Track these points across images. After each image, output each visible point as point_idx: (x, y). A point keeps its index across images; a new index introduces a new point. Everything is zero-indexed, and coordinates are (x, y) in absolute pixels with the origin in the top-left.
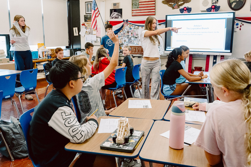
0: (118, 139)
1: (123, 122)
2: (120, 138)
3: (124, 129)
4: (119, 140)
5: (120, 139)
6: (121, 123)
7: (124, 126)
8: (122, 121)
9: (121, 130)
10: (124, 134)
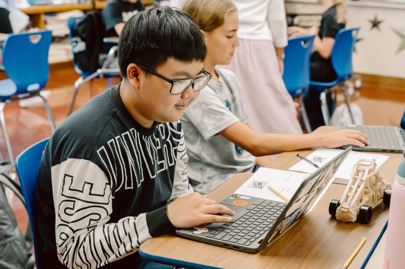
0: (342, 209)
1: (364, 171)
2: (348, 207)
3: (362, 186)
4: (343, 212)
5: (346, 210)
6: (359, 171)
7: (364, 179)
8: (361, 168)
9: (354, 187)
10: (361, 201)
